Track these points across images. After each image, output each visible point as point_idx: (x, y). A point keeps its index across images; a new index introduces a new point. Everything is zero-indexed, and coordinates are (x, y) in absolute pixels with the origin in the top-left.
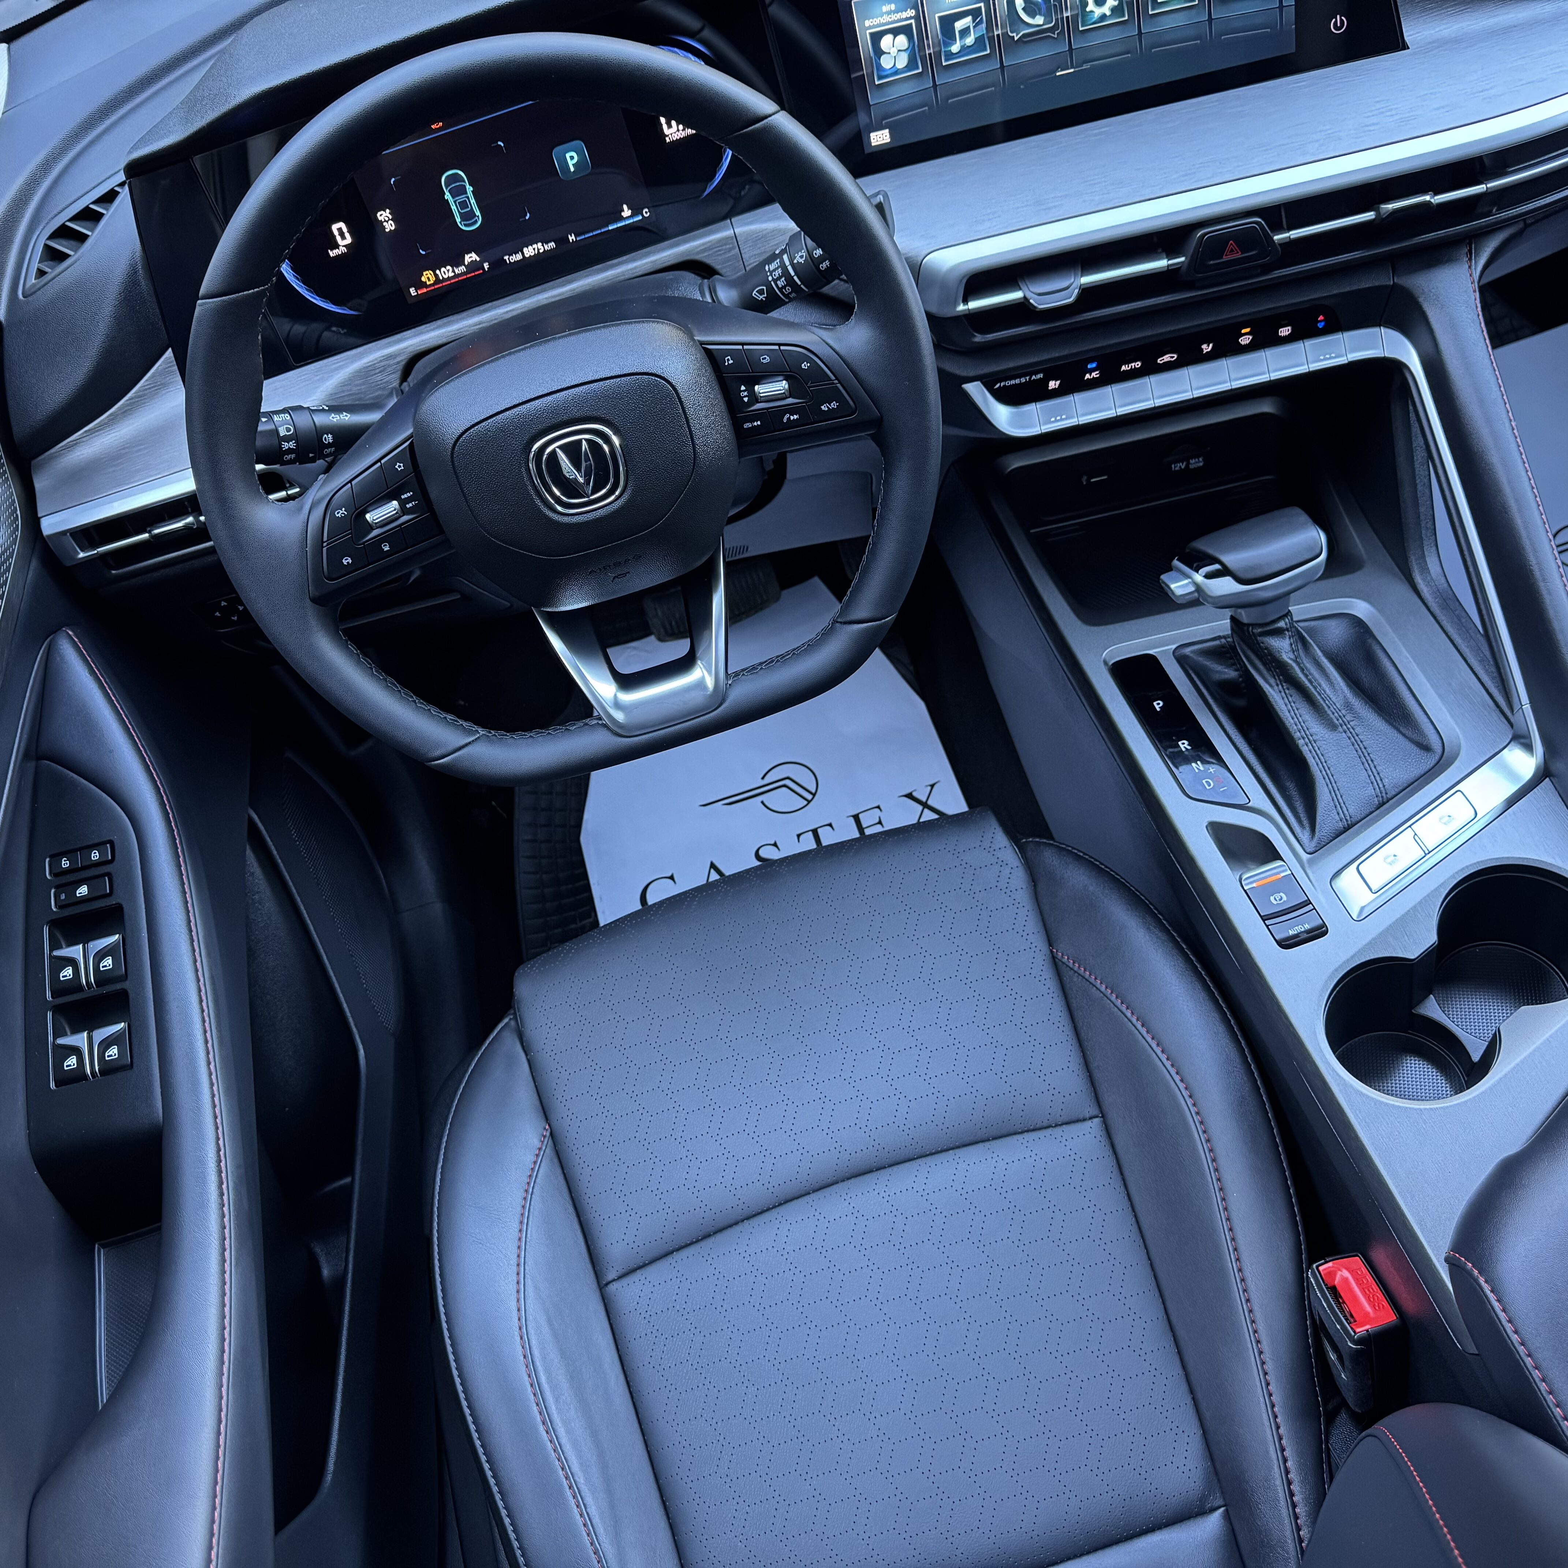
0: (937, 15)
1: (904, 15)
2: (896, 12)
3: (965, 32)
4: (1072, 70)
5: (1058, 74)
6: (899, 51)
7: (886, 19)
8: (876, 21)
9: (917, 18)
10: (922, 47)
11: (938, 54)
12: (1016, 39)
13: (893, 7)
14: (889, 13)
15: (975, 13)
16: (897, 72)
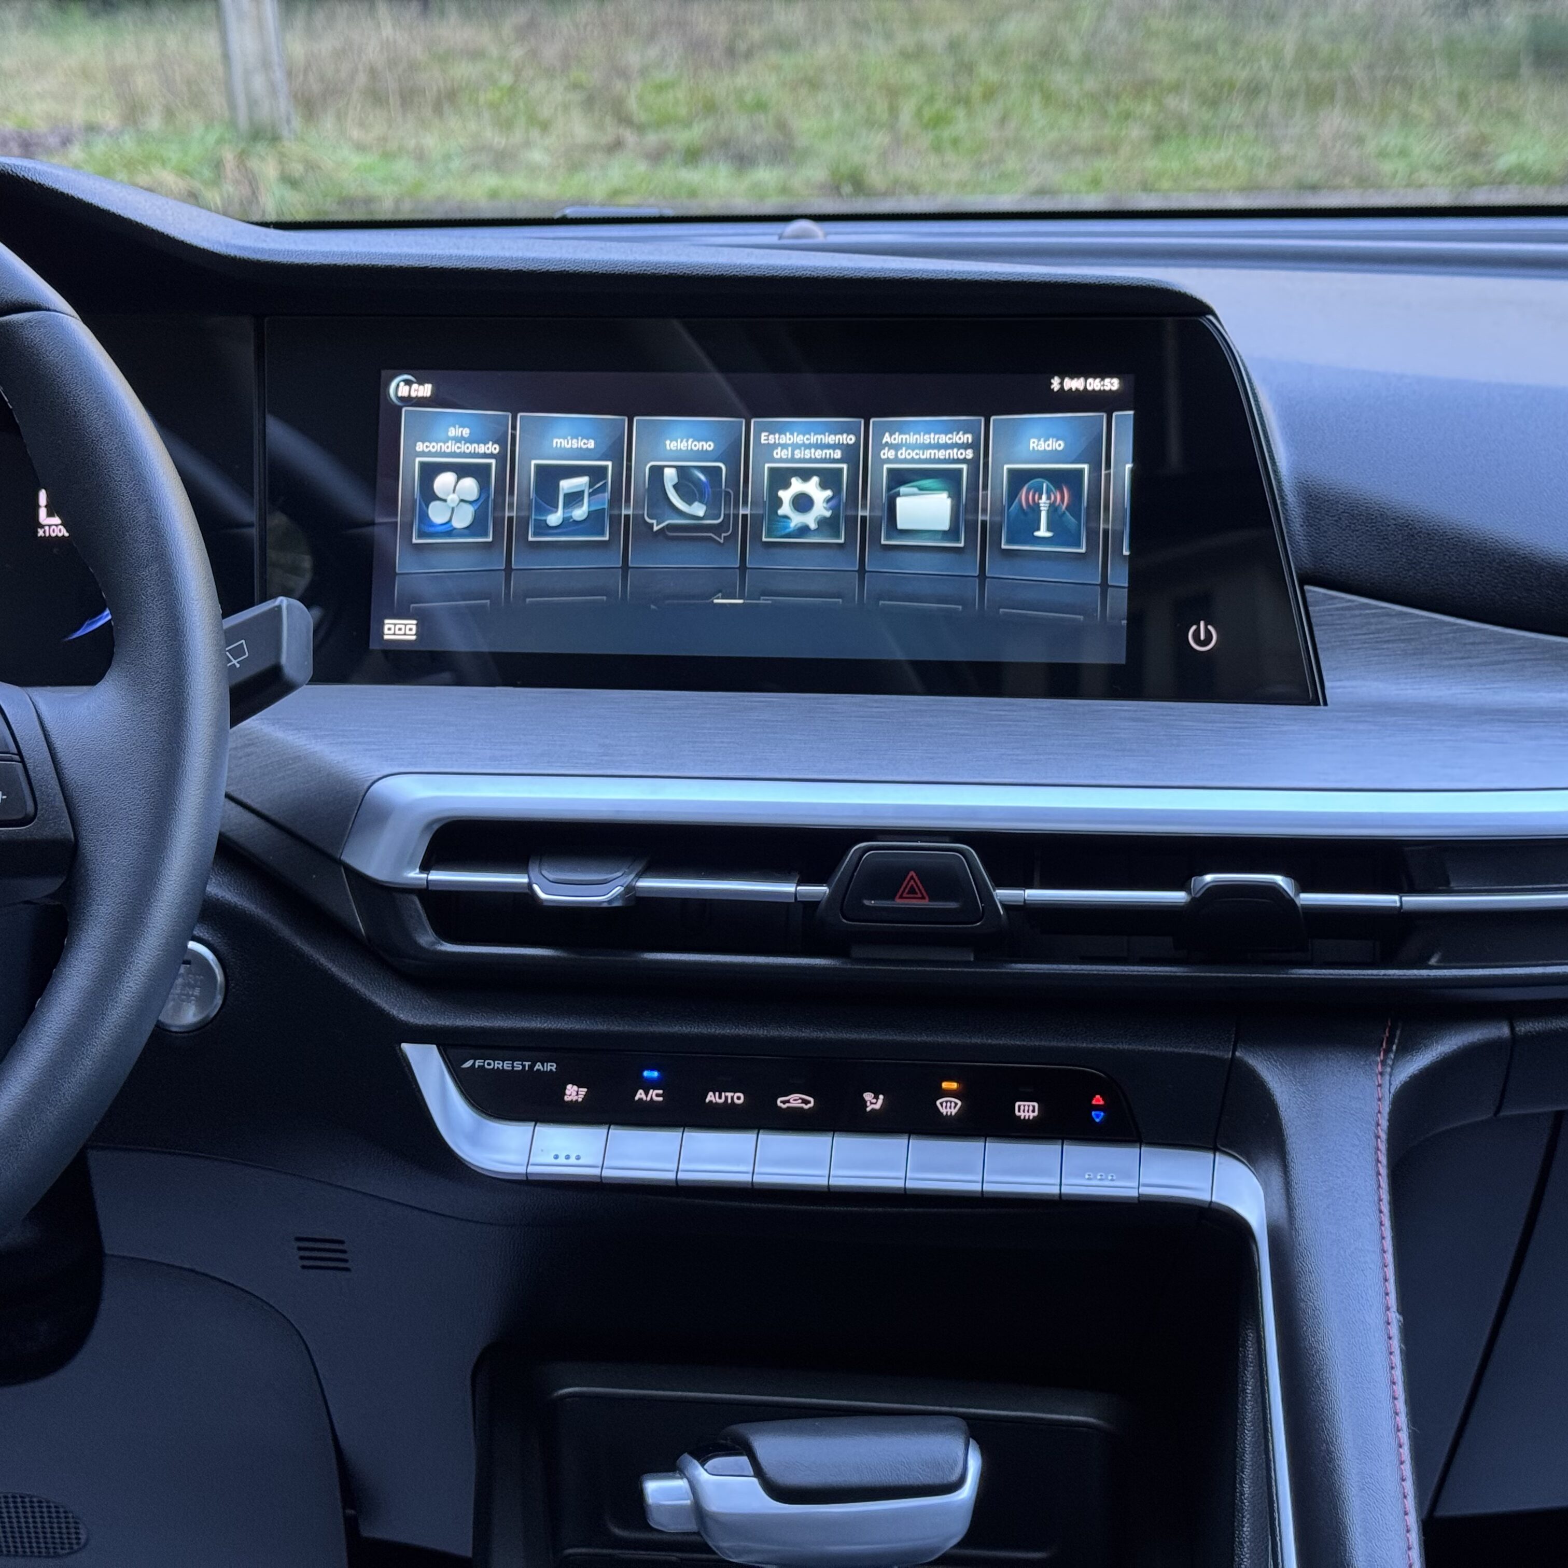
0: (533, 462)
2: (469, 441)
3: (574, 498)
4: (741, 601)
5: (716, 601)
6: (462, 501)
7: (451, 447)
8: (435, 447)
10: (499, 505)
11: (524, 523)
12: (656, 528)
13: (466, 432)
14: (458, 440)
15: (596, 474)
16: (451, 532)
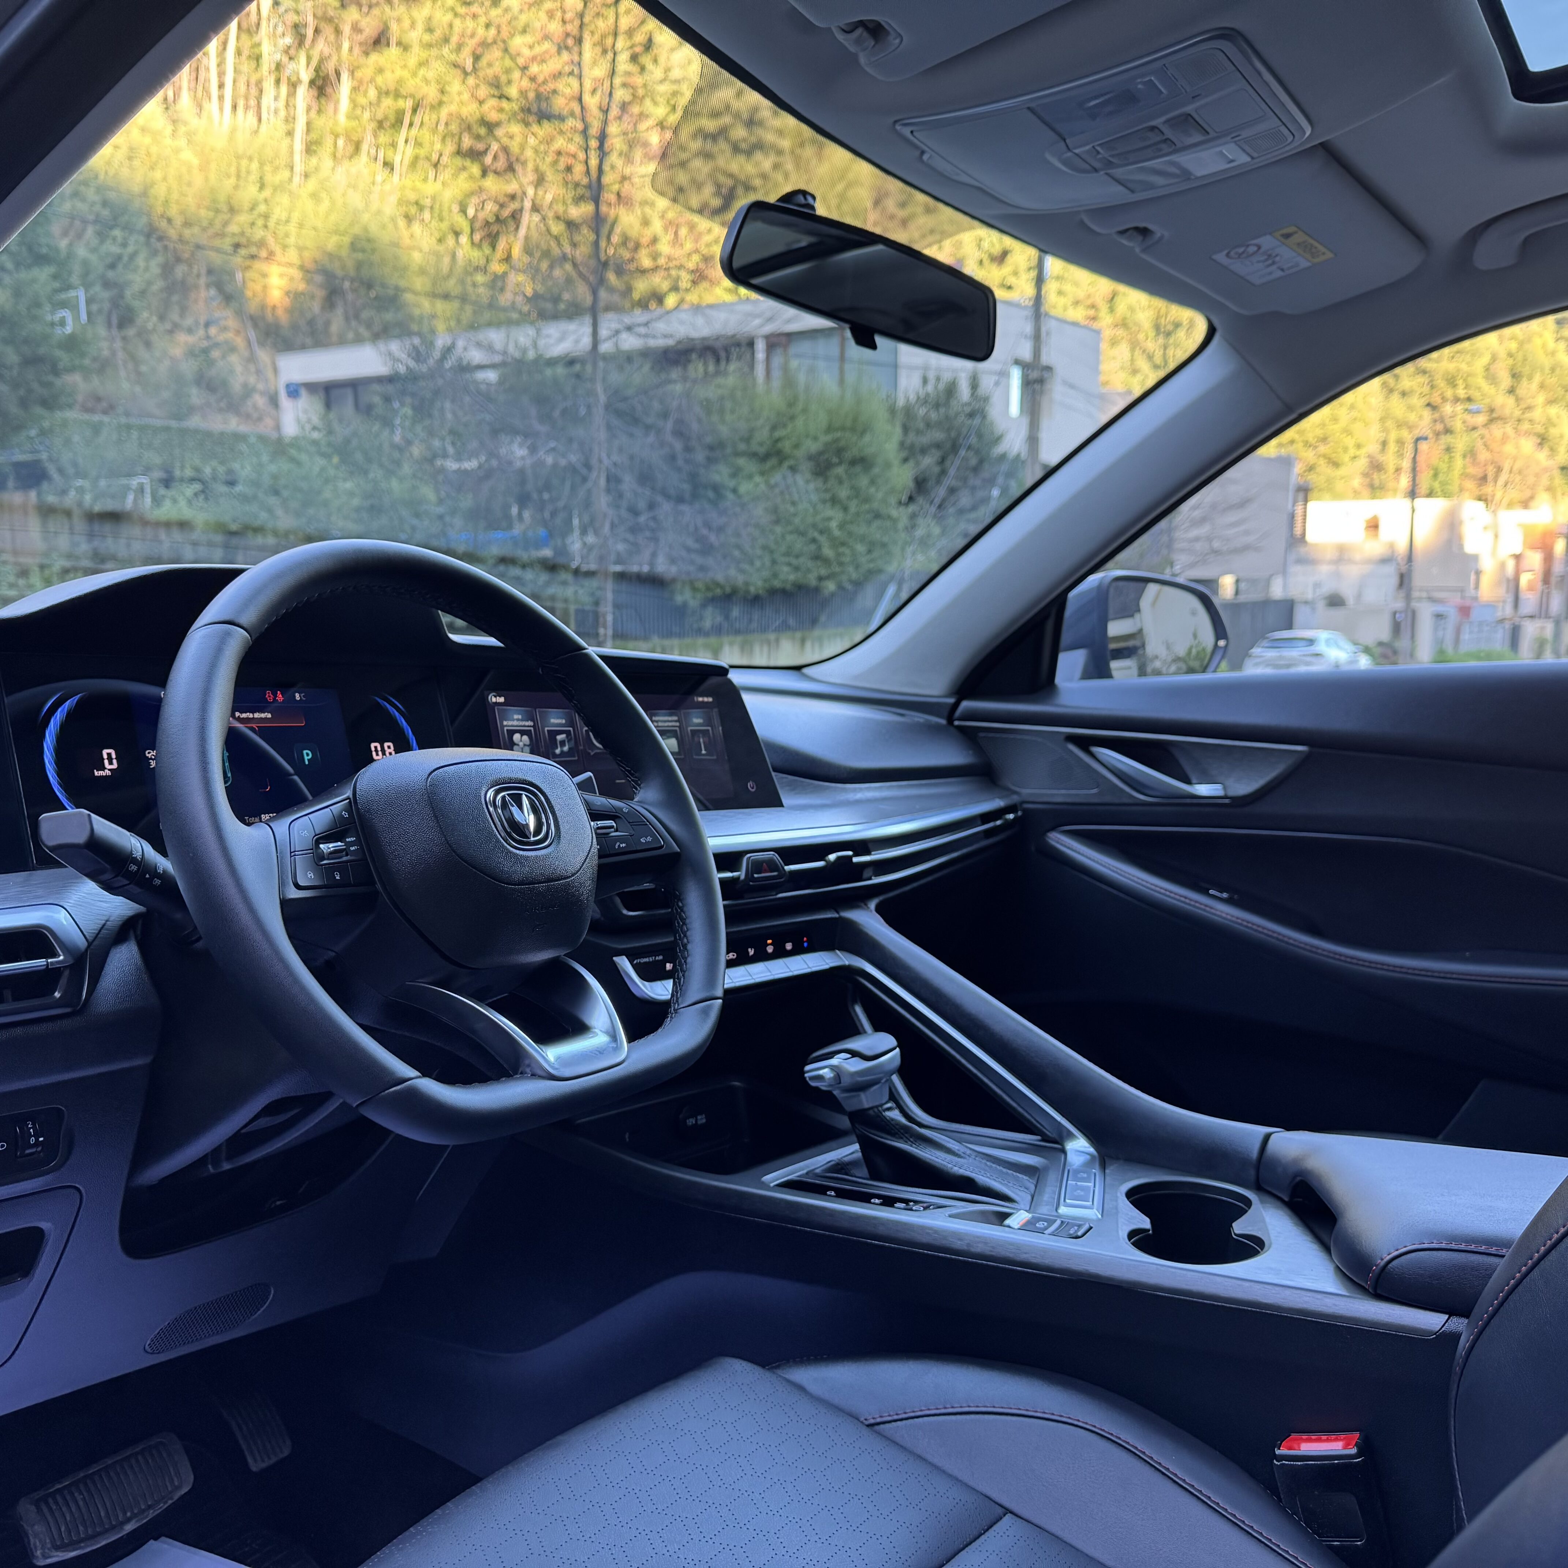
0: (546, 729)
1: (527, 723)
2: (522, 720)
3: (563, 743)
6: (524, 745)
7: (515, 723)
8: (510, 723)
9: (534, 726)
10: (538, 746)
12: (592, 754)
13: (520, 717)
14: (518, 720)
15: (568, 733)
